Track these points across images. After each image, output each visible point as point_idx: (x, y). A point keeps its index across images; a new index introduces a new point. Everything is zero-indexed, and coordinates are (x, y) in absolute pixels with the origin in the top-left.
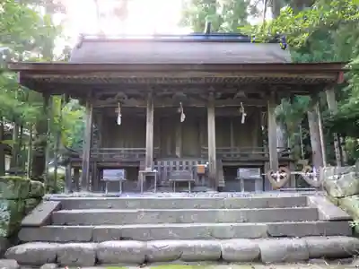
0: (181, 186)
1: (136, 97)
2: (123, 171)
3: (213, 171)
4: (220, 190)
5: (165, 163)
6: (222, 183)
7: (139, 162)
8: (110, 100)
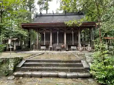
0: (58, 50)
1: (48, 30)
2: (45, 47)
3: (65, 47)
4: (67, 51)
5: (55, 44)
6: (67, 49)
7: (49, 44)
8: (42, 31)
